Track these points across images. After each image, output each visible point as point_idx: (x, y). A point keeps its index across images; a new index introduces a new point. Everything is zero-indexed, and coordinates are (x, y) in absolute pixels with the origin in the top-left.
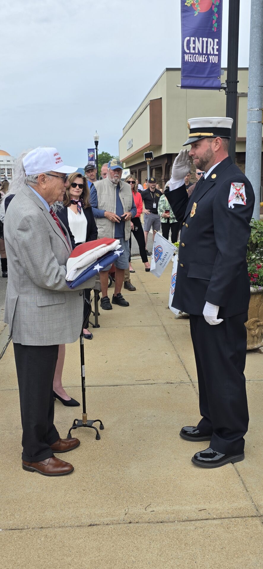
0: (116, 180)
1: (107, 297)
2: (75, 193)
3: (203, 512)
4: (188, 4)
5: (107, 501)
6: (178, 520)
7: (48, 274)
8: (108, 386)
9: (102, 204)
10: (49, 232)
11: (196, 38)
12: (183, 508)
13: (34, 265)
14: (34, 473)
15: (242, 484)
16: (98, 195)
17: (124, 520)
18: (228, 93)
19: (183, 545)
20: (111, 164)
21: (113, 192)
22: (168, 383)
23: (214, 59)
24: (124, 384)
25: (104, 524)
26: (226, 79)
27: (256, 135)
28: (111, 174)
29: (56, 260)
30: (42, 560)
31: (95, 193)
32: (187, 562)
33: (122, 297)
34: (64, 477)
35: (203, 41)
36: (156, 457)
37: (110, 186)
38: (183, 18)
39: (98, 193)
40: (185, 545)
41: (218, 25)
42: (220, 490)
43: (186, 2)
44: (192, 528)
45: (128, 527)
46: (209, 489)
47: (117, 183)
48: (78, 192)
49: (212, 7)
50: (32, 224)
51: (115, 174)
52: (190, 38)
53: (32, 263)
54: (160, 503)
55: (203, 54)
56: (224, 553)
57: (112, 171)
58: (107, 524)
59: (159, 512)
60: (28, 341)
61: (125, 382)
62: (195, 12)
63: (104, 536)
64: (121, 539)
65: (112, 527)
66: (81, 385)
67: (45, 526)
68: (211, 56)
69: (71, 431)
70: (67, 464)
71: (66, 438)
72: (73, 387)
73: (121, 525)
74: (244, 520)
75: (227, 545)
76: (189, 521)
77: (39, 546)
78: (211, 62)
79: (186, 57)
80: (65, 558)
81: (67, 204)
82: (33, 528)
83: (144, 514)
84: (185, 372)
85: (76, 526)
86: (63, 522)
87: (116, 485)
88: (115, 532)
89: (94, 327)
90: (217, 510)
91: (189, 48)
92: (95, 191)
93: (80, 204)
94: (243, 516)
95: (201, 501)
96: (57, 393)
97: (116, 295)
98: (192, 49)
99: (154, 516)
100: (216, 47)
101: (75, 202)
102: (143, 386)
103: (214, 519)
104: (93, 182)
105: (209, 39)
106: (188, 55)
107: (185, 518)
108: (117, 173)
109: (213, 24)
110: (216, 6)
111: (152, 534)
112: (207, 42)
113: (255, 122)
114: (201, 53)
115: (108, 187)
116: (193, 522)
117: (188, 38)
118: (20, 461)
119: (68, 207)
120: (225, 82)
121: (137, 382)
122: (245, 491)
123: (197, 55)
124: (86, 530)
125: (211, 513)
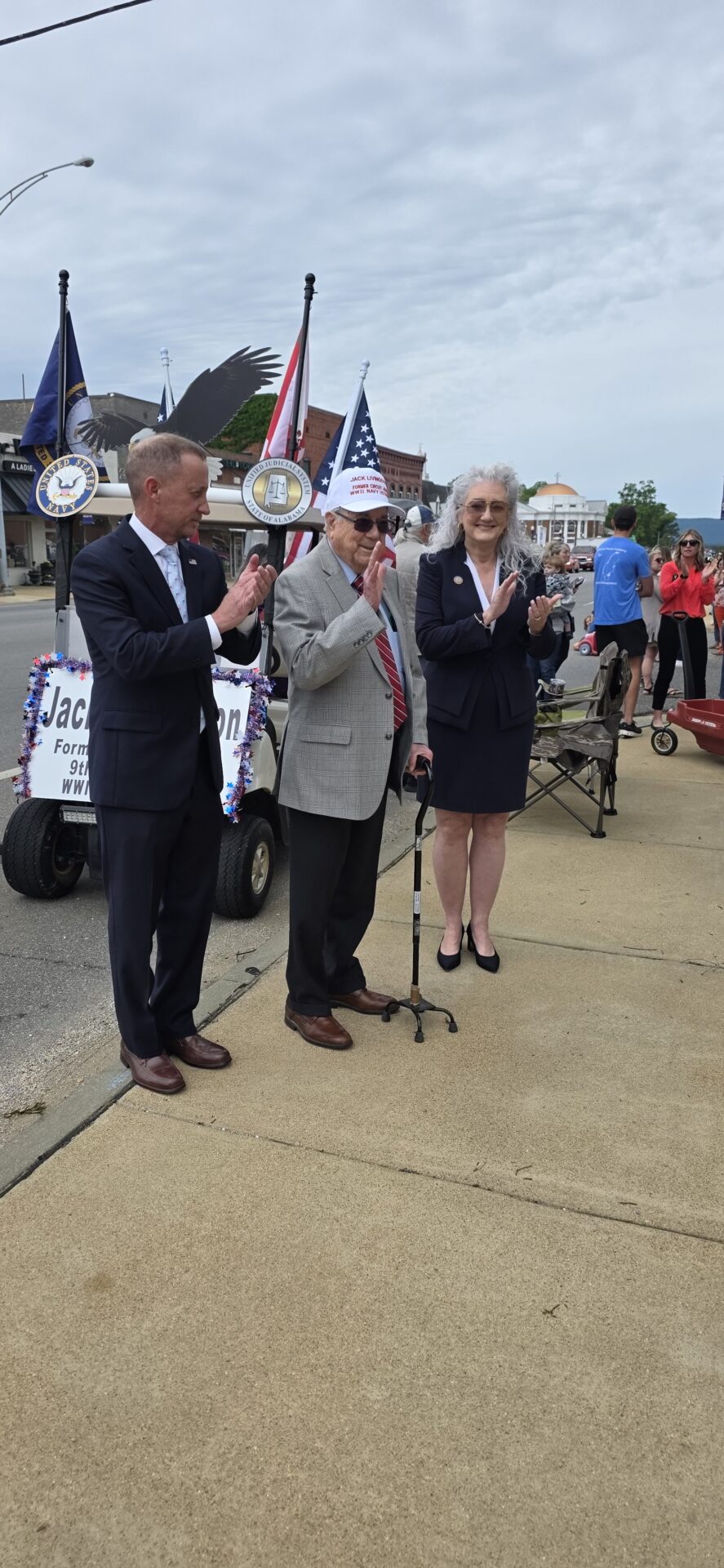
3: (627, 1207)
5: (454, 1139)
6: (569, 1207)
8: (563, 947)
12: (591, 1190)
17: (467, 1179)
19: (555, 1251)
22: (690, 963)
24: (597, 949)
25: (428, 1175)
30: (295, 1201)
32: (544, 1280)
36: (589, 1091)
42: (687, 1180)
44: (588, 1227)
45: (468, 1192)
46: (665, 1171)
54: (550, 1169)
56: (627, 1288)
58: (434, 1177)
59: (541, 1183)
61: (601, 945)
63: (419, 1193)
64: (445, 1208)
65: (440, 1184)
67: (329, 1151)
73: (457, 1185)
74: (706, 1244)
75: (642, 1276)
76: (590, 1214)
77: (301, 1178)
80: (335, 1208)
82: (307, 1149)
83: (511, 1179)
85: (378, 1165)
86: (361, 1152)
87: (486, 1119)
88: (439, 1193)
89: (593, 835)
90: (659, 1211)
94: (709, 1236)
95: (635, 1188)
99: (527, 1188)
102: (634, 959)
103: (644, 1225)
107: (585, 1207)
111: (506, 1216)
116: (596, 1219)
121: (625, 950)
124: (391, 1175)
125: (643, 1213)
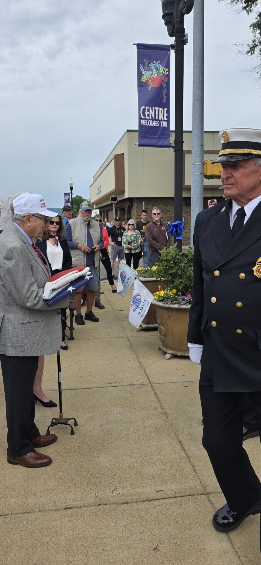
0: (87, 219)
1: (80, 314)
2: (53, 229)
3: (160, 492)
4: (143, 81)
5: (80, 487)
6: (140, 500)
7: (28, 295)
8: (81, 389)
9: (76, 237)
10: (30, 261)
11: (150, 107)
12: (144, 490)
13: (16, 289)
14: (18, 466)
15: (192, 468)
16: (72, 230)
17: (94, 503)
18: (175, 151)
19: (144, 521)
20: (83, 206)
21: (84, 229)
22: (131, 385)
23: (164, 124)
24: (95, 387)
25: (77, 507)
26: (174, 140)
27: (199, 184)
28: (83, 213)
29: (36, 284)
30: (24, 542)
31: (70, 229)
32: (147, 536)
33: (93, 314)
34: (43, 468)
35: (155, 110)
36: (122, 448)
37: (83, 224)
38: (139, 91)
39: (72, 229)
40: (146, 521)
41: (167, 98)
43: (141, 79)
44: (151, 506)
45: (98, 509)
46: (165, 473)
47: (88, 221)
48: (56, 228)
49: (161, 85)
50: (15, 254)
51: (86, 214)
52: (145, 108)
53: (15, 287)
54: (124, 487)
55: (155, 120)
56: (178, 526)
57: (83, 212)
58: (80, 507)
59: (124, 494)
60: (12, 352)
61: (95, 385)
62: (149, 87)
63: (78, 518)
64: (92, 519)
65: (84, 509)
66: (58, 389)
67: (27, 512)
68: (162, 122)
69: (50, 428)
70: (46, 457)
71: (45, 434)
72: (51, 391)
73: (92, 507)
74: (194, 498)
75: (180, 519)
76: (149, 501)
77: (21, 529)
78: (162, 126)
79: (143, 122)
80: (44, 538)
81: (46, 238)
82: (16, 514)
83: (111, 497)
84: (145, 375)
85: (53, 510)
86: (42, 507)
87: (88, 473)
88: (86, 513)
89: (69, 339)
90: (172, 490)
91: (144, 115)
92: (70, 228)
93: (57, 238)
94: (193, 494)
95: (159, 484)
96: (37, 396)
97: (87, 313)
98: (146, 116)
99: (120, 498)
100: (166, 115)
101: (53, 236)
102: (110, 388)
103: (169, 498)
104: (68, 220)
105: (160, 108)
106: (144, 120)
107: (145, 498)
108: (88, 213)
109: (163, 96)
110: (166, 83)
111: (118, 514)
112: (159, 110)
113: (198, 173)
114: (154, 119)
115: (80, 224)
116: (152, 502)
117: (144, 107)
118: (6, 456)
119: (47, 240)
120: (173, 142)
121: (105, 385)
122: (194, 473)
123: (151, 121)
124: (62, 513)
125: (167, 493)
